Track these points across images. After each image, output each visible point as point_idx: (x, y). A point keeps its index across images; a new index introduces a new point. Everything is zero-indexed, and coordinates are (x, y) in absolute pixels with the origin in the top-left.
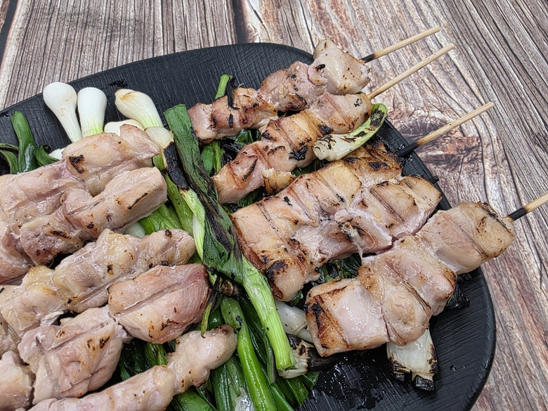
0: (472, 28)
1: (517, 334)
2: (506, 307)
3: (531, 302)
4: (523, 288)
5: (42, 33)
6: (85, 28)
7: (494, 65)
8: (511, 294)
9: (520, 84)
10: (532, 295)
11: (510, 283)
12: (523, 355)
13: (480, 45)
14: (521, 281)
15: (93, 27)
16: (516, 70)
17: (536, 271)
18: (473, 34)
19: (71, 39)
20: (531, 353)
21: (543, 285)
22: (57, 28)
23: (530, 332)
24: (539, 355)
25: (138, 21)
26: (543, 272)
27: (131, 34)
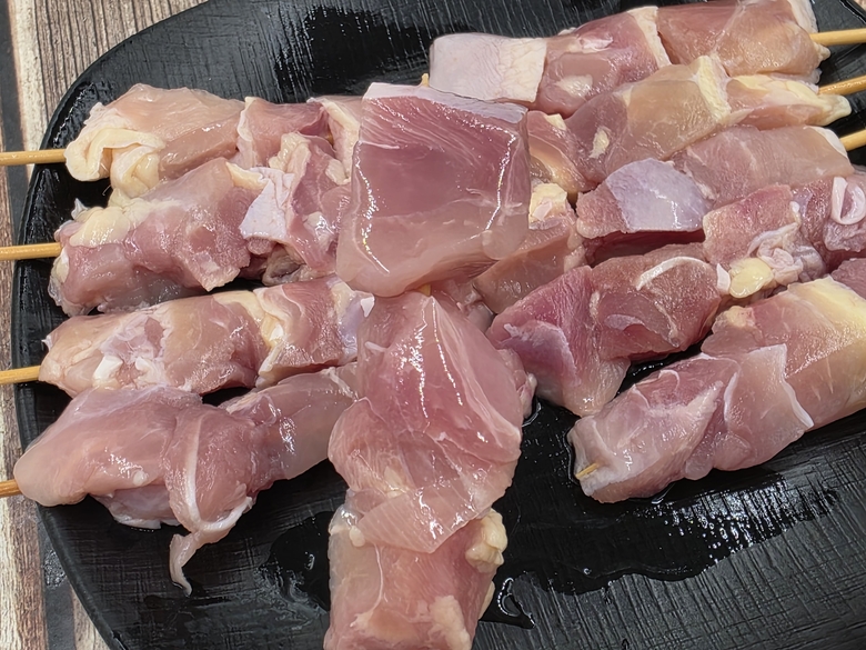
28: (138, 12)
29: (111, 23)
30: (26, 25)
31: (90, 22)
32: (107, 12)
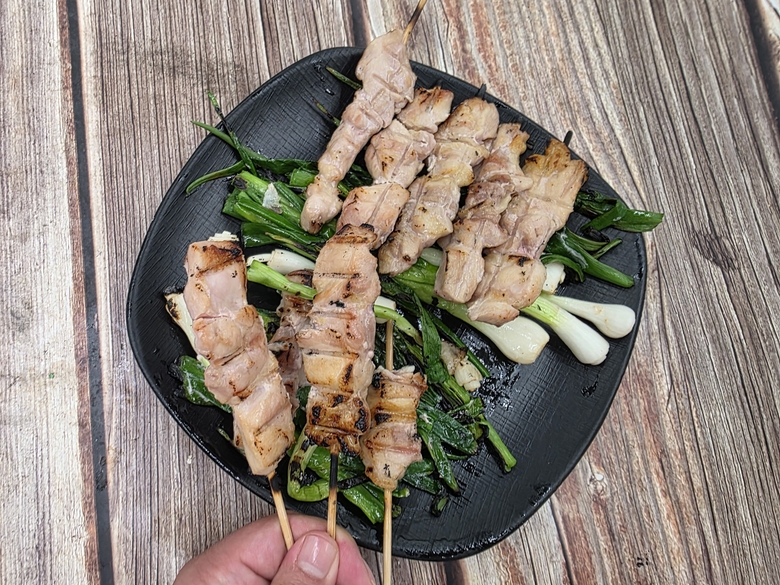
0: (651, 75)
1: (637, 453)
2: (631, 428)
3: (655, 423)
4: (650, 409)
5: (123, 84)
6: (174, 77)
7: (667, 135)
8: (638, 415)
9: (693, 163)
10: (657, 416)
11: (639, 404)
12: (639, 470)
13: (655, 102)
14: (649, 402)
15: (184, 74)
16: (692, 143)
17: (666, 392)
18: (650, 84)
19: (160, 95)
20: (646, 469)
21: (670, 406)
22: (139, 76)
23: (649, 450)
24: (653, 470)
25: (238, 66)
26: (672, 393)
27: (233, 87)
28: (161, 139)
29: (144, 143)
30: (95, 133)
31: (132, 139)
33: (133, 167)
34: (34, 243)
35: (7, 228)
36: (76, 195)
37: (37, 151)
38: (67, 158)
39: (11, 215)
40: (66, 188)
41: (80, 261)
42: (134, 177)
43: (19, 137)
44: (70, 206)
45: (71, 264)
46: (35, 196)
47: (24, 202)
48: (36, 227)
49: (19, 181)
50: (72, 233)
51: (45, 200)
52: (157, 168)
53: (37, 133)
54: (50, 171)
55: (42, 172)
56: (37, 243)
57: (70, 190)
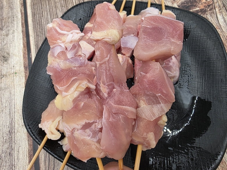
28: (49, 3)
29: (44, 5)
30: (29, 5)
31: (41, 5)
32: (44, 3)
33: (41, 11)
34: (10, 36)
35: (2, 33)
36: (24, 22)
37: (12, 12)
38: (21, 13)
39: (4, 30)
40: (20, 20)
41: (25, 39)
42: (41, 14)
43: (7, 10)
44: (22, 24)
45: (22, 40)
46: (11, 24)
47: (8, 26)
48: (11, 32)
49: (6, 21)
50: (23, 31)
51: (14, 24)
52: (49, 10)
53: (12, 8)
54: (16, 17)
55: (13, 17)
56: (11, 36)
57: (22, 21)
